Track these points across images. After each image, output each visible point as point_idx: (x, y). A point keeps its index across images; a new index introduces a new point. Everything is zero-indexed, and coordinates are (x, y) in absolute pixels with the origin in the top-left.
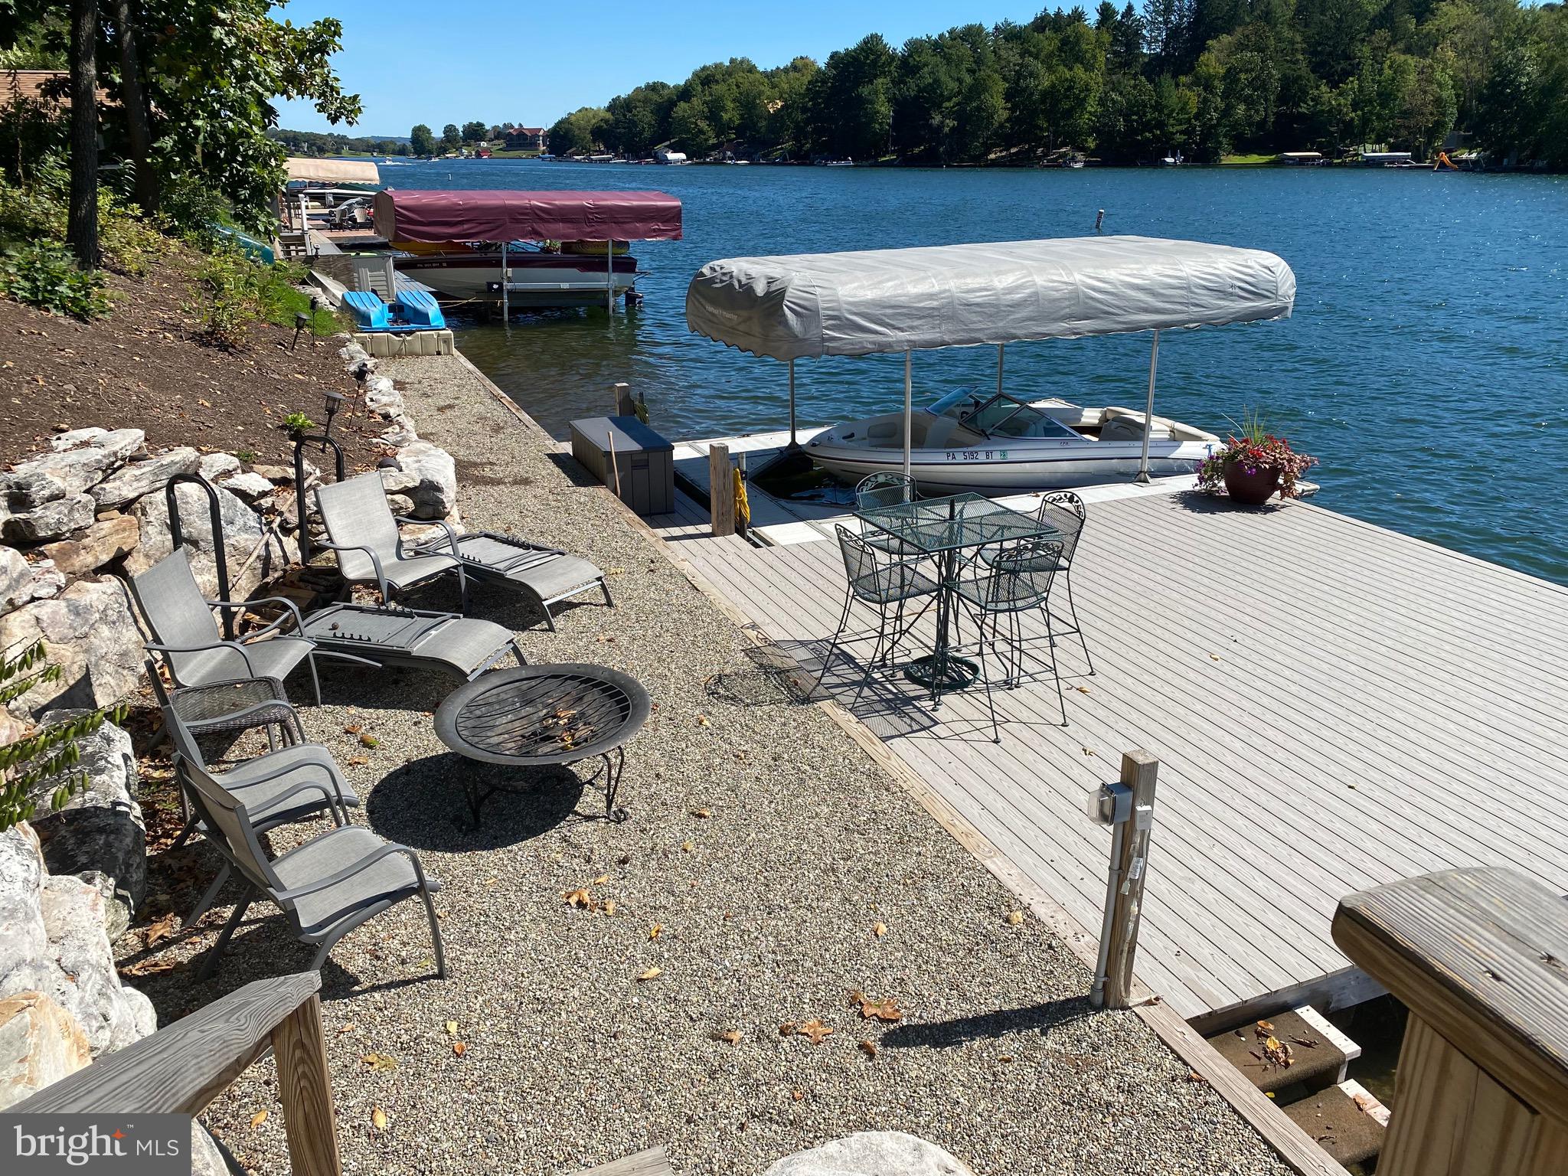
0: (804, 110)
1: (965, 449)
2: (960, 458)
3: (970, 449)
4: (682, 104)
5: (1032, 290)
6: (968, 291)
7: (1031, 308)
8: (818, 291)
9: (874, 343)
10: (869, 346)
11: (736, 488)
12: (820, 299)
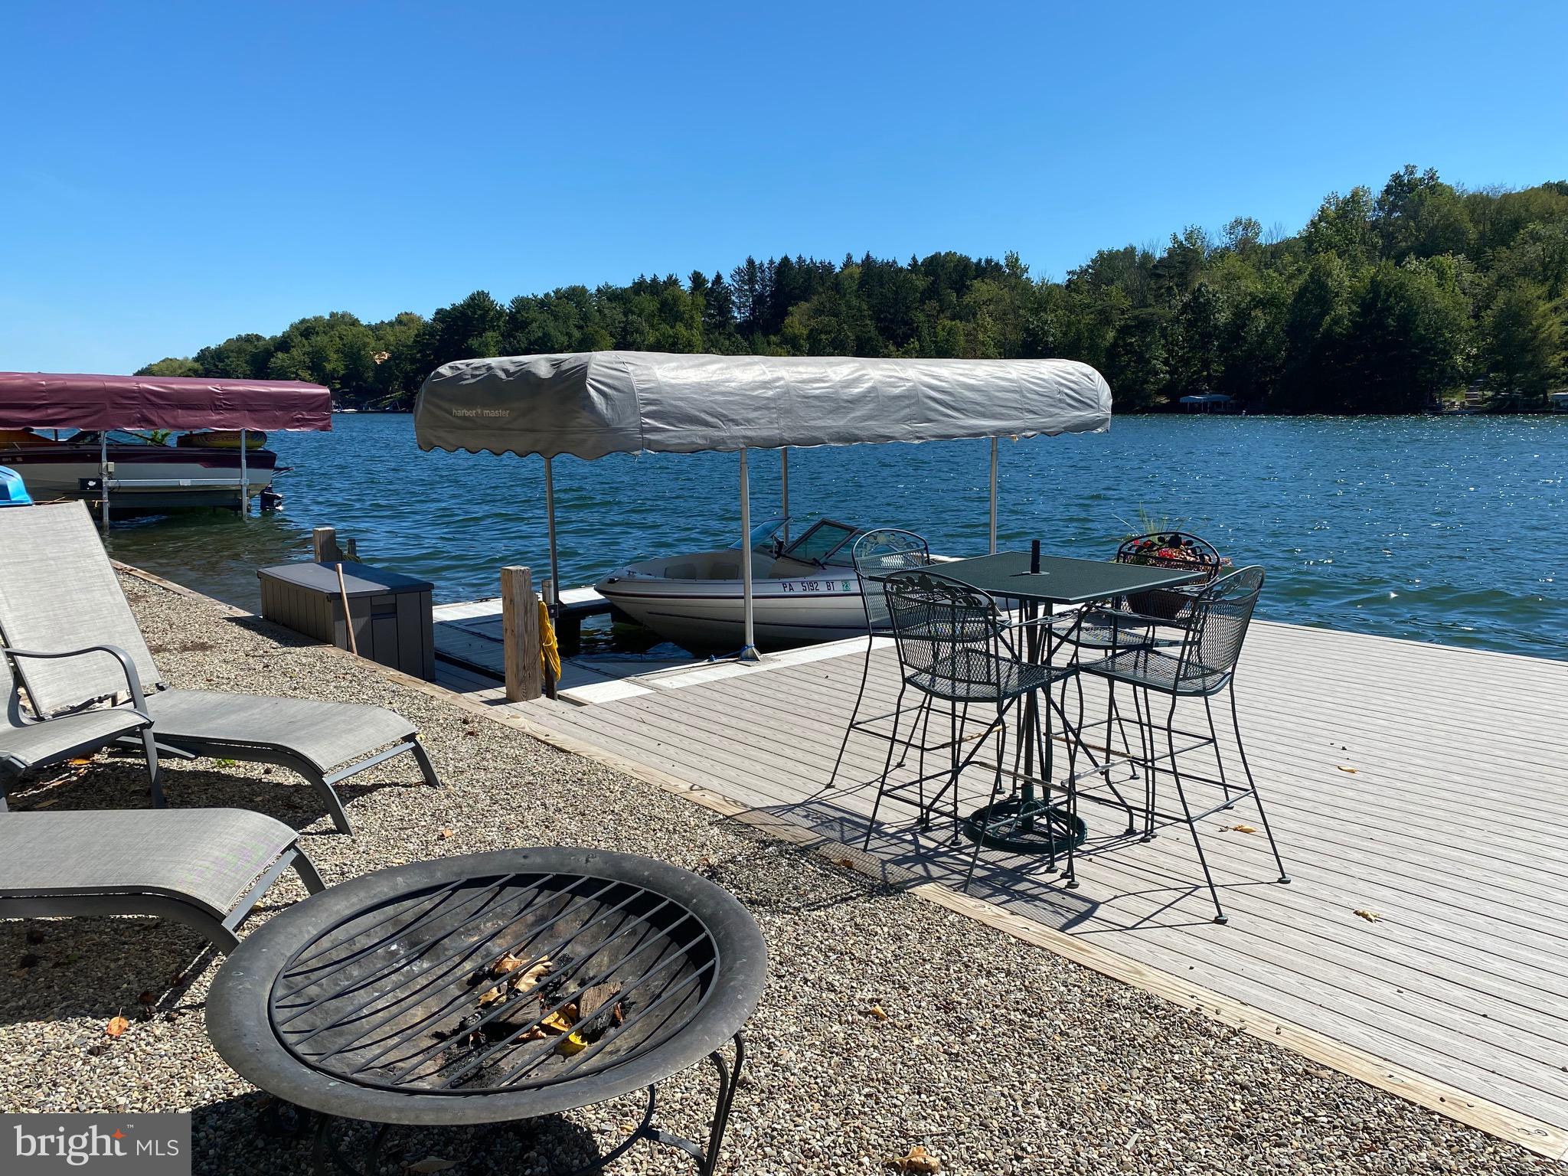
0: (413, 361)
1: (802, 579)
2: (798, 589)
3: (808, 579)
4: (280, 355)
5: (870, 384)
6: (803, 382)
7: (871, 406)
8: (630, 368)
9: (705, 438)
10: (700, 441)
11: (543, 629)
12: (634, 379)
